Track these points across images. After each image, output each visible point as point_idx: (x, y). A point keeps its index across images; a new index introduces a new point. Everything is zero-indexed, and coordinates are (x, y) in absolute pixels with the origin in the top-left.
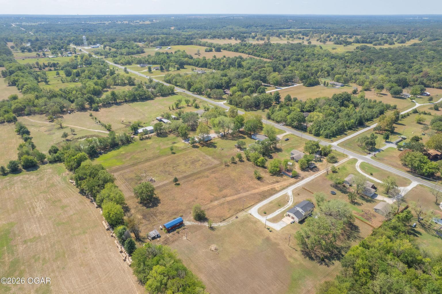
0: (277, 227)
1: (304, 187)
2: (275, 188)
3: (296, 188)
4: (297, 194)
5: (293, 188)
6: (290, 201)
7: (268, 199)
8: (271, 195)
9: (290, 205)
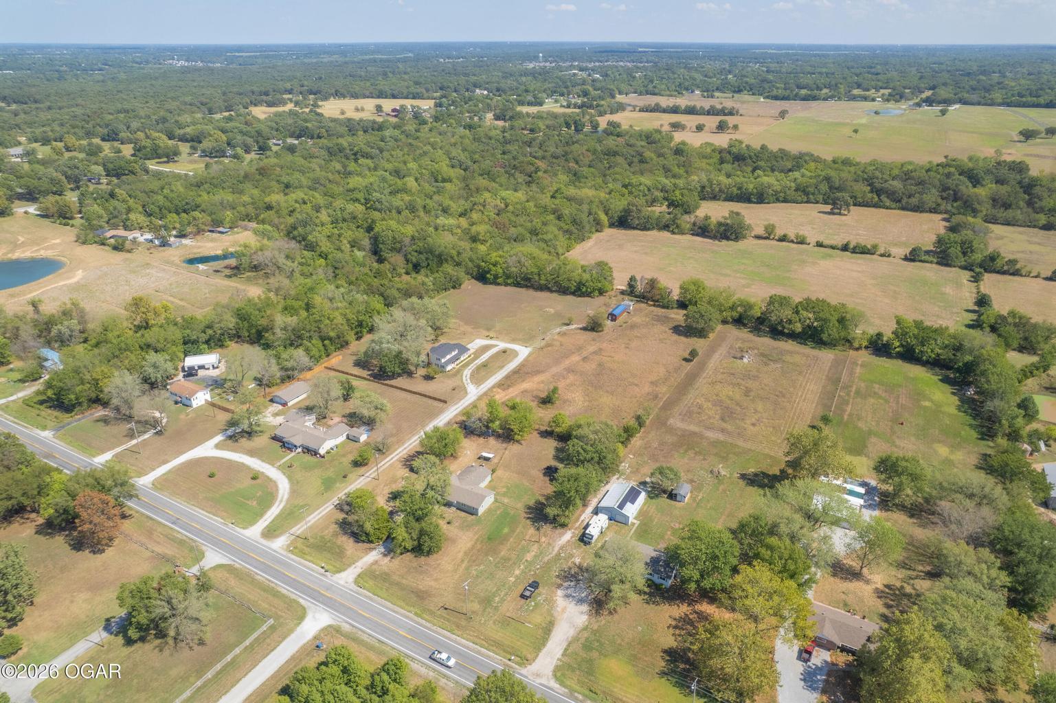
0: (479, 343)
1: (445, 405)
2: (504, 390)
3: (461, 400)
4: (459, 391)
5: (466, 398)
6: (468, 376)
7: (509, 370)
8: (507, 377)
9: (467, 370)
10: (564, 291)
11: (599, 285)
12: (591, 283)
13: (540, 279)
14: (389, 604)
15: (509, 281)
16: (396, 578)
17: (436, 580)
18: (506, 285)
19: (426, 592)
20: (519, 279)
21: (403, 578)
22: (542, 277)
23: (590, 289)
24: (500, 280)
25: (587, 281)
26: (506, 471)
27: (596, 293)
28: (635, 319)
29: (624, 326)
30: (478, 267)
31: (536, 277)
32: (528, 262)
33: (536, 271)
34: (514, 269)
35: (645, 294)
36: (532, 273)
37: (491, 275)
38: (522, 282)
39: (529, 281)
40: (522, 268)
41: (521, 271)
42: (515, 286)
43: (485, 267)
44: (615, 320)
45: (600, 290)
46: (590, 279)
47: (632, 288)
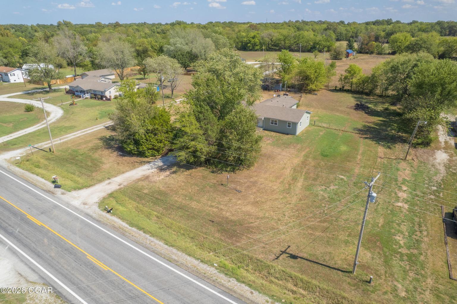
11: (328, 44)
12: (323, 42)
14: (159, 245)
15: (263, 48)
16: (178, 199)
17: (256, 203)
18: (262, 50)
19: (240, 223)
21: (191, 199)
22: (287, 42)
23: (322, 46)
24: (257, 48)
25: (320, 41)
26: (310, 108)
27: (326, 49)
28: (361, 57)
29: (356, 59)
30: (242, 42)
31: (283, 43)
32: (276, 35)
33: (282, 37)
34: (267, 39)
35: (363, 47)
36: (279, 40)
37: (251, 44)
38: (272, 47)
39: (277, 46)
40: (272, 38)
41: (271, 40)
42: (268, 51)
43: (247, 41)
44: (348, 57)
45: (328, 47)
46: (322, 39)
47: (350, 47)
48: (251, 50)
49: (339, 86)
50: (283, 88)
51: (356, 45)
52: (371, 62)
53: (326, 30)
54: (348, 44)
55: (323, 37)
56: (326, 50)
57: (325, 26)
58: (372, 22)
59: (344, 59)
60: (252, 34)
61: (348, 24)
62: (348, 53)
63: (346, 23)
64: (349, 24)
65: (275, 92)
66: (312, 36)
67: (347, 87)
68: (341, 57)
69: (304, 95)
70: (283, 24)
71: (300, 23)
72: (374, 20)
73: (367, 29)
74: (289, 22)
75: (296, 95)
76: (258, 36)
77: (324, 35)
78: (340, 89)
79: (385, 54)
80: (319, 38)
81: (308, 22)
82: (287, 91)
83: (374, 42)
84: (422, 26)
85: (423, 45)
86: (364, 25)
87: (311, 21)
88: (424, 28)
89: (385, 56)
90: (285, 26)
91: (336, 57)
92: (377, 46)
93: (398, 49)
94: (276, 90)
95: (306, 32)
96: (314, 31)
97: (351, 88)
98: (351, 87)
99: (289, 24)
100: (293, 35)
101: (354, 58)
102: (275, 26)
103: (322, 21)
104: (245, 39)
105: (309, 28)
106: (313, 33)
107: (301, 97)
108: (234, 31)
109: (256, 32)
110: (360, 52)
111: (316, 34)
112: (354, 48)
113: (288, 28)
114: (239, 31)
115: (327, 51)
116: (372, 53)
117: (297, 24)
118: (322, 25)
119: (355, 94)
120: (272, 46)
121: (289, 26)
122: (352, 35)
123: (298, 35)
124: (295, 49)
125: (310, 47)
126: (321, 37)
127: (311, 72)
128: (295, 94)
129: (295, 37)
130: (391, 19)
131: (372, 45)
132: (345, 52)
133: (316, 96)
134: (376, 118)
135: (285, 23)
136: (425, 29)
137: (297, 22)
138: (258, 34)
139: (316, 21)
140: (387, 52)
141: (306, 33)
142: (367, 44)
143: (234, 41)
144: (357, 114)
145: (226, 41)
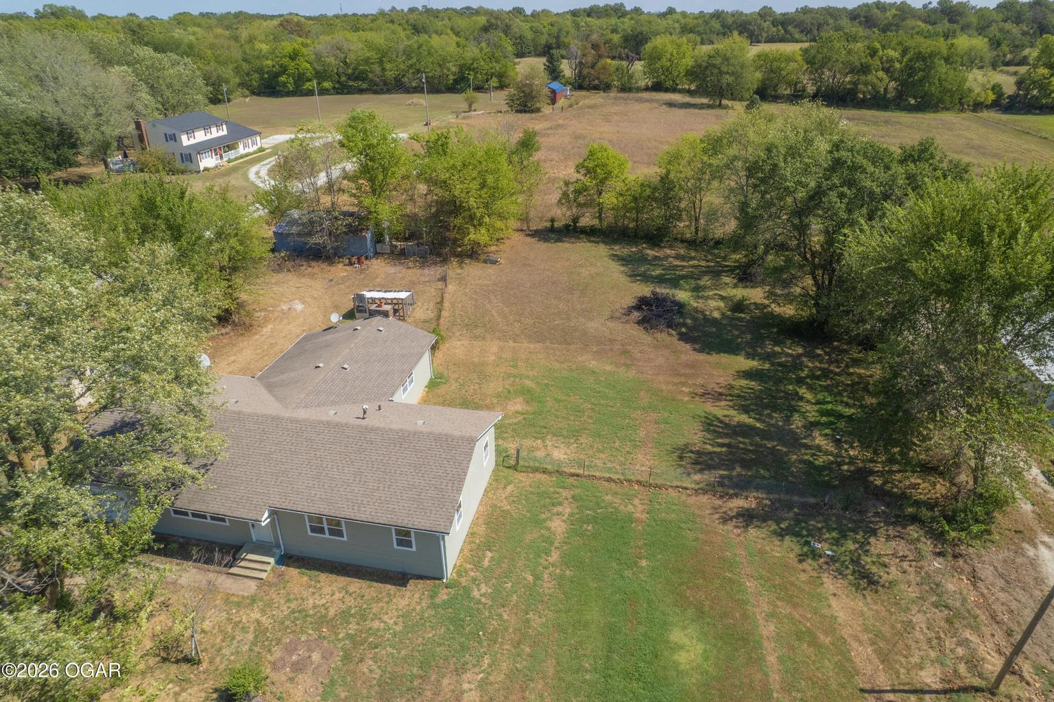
10: (435, 87)
11: (497, 69)
12: (482, 63)
13: (384, 70)
15: (327, 85)
18: (323, 92)
20: (343, 79)
22: (388, 66)
23: (481, 73)
24: (307, 85)
25: (474, 60)
26: (484, 339)
27: (494, 82)
28: (587, 101)
29: (575, 107)
30: (260, 71)
31: (377, 68)
32: (356, 46)
33: (373, 55)
34: (332, 60)
35: (585, 71)
36: (367, 61)
37: (289, 75)
38: (351, 83)
39: (363, 80)
40: (346, 57)
41: (345, 63)
42: (338, 93)
43: (274, 66)
44: (553, 104)
45: (500, 76)
46: (479, 55)
47: (554, 73)
48: (289, 94)
49: (562, 215)
50: (379, 246)
51: (566, 68)
52: (616, 114)
53: (486, 29)
54: (548, 66)
55: (481, 50)
56: (495, 85)
57: (482, 20)
58: (585, 10)
59: (547, 110)
60: (288, 46)
61: (532, 15)
62: (553, 92)
63: (528, 12)
64: (535, 15)
65: (351, 264)
66: (452, 49)
67: (586, 221)
68: (538, 105)
69: (453, 269)
70: (374, 18)
71: (421, 13)
72: (587, 6)
73: (577, 27)
74: (391, 11)
75: (426, 271)
76: (304, 50)
77: (484, 45)
78: (567, 227)
79: (639, 90)
80: (472, 52)
81: (438, 11)
82: (392, 252)
83: (609, 61)
84: (688, 20)
85: (724, 69)
86: (569, 17)
87: (448, 9)
88: (691, 25)
89: (640, 95)
90: (381, 21)
91: (526, 106)
92: (617, 69)
93: (667, 76)
94: (354, 259)
95: (435, 36)
96: (457, 34)
97: (600, 222)
98: (600, 218)
99: (390, 17)
100: (401, 47)
101: (571, 106)
102: (355, 23)
103: (473, 9)
104: (270, 63)
105: (444, 25)
106: (456, 39)
107: (443, 279)
108: (236, 39)
109: (300, 40)
110: (580, 85)
111: (462, 41)
112: (563, 76)
113: (389, 28)
114: (251, 39)
115: (497, 88)
116: (607, 87)
117: (412, 17)
118: (474, 18)
119: (616, 241)
120: (349, 79)
121: (392, 22)
122: (547, 42)
123: (415, 46)
124: (414, 84)
125: (451, 77)
126: (477, 51)
127: (467, 191)
128: (422, 267)
129: (408, 54)
130: (622, 5)
131: (604, 68)
132: (546, 91)
133: (494, 267)
134: (725, 358)
135: (382, 13)
136: (694, 27)
137: (412, 10)
138: (305, 45)
139: (458, 8)
140: (642, 84)
141: (436, 41)
142: (593, 67)
143: (237, 70)
144: (656, 347)
145: (193, 71)
